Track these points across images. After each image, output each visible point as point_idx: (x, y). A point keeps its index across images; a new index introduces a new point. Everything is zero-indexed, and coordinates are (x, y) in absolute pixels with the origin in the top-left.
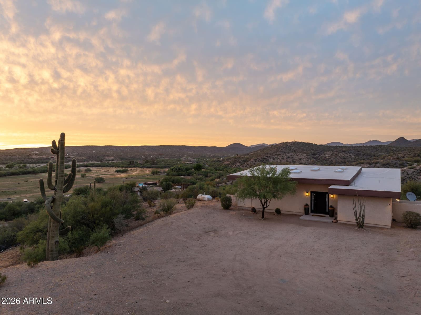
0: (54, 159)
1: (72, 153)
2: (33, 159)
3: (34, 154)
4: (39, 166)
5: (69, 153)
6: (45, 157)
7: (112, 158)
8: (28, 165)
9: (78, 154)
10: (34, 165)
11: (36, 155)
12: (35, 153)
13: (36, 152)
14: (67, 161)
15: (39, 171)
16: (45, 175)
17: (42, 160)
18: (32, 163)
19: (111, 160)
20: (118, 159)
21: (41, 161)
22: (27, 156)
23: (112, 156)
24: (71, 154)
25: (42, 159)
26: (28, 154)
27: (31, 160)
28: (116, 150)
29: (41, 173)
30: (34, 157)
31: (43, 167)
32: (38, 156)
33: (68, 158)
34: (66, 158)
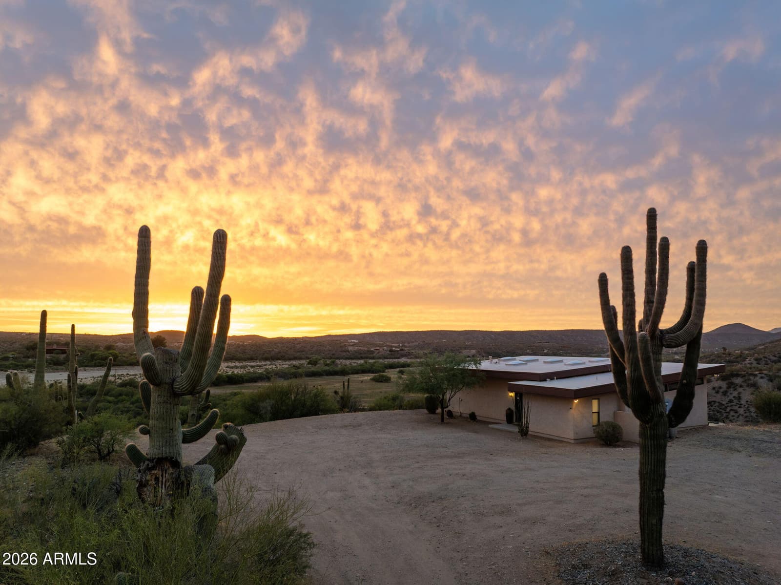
0: (378, 353)
1: (409, 343)
2: (348, 351)
3: (351, 344)
4: (354, 363)
5: (404, 343)
6: (366, 349)
7: (474, 352)
8: (338, 362)
9: (419, 344)
10: (348, 362)
11: (354, 345)
12: (353, 342)
13: (355, 341)
14: (399, 356)
15: (350, 372)
16: (358, 378)
17: (361, 354)
18: (346, 359)
19: (471, 356)
20: (484, 354)
21: (359, 356)
22: (341, 347)
23: (473, 348)
24: (406, 344)
25: (362, 352)
26: (342, 344)
27: (344, 354)
28: (482, 338)
29: (353, 373)
30: (350, 348)
31: (361, 365)
32: (356, 348)
33: (400, 352)
34: (398, 351)
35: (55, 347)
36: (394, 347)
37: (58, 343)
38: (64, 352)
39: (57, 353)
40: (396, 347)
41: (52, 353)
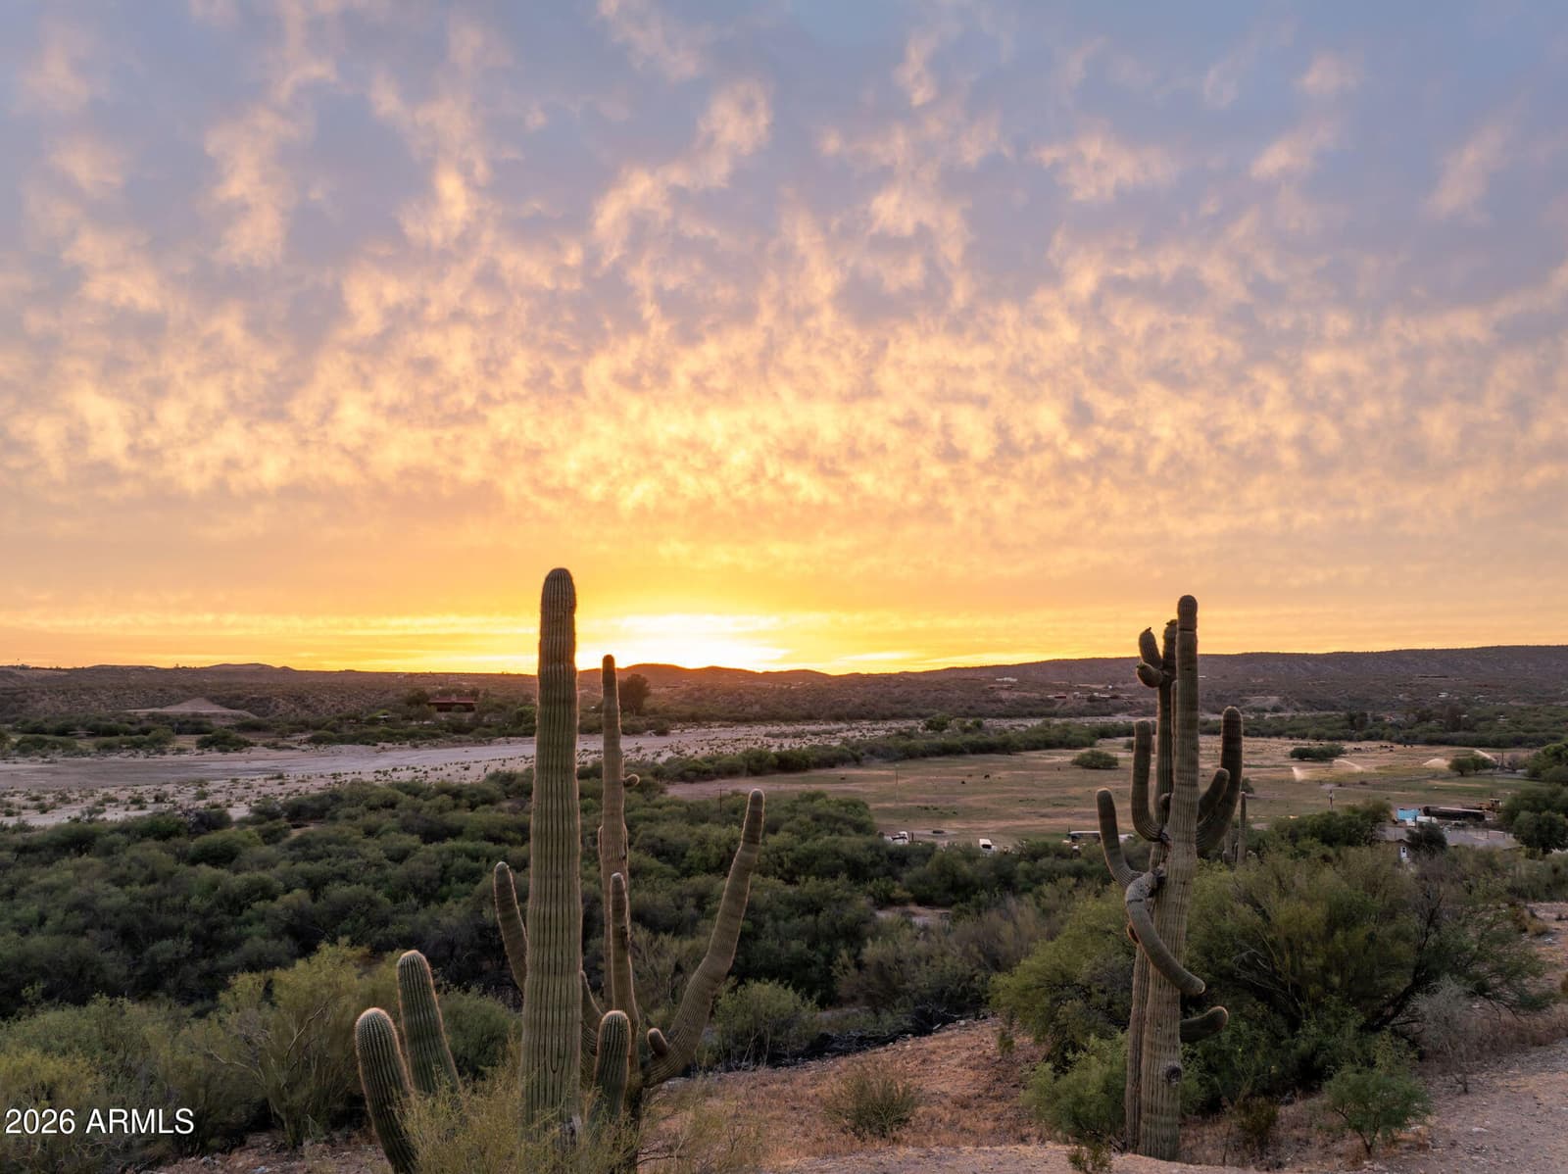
0: (1065, 704)
1: (1124, 683)
2: (1001, 701)
3: (1006, 686)
4: (1019, 726)
5: (1116, 682)
6: (1036, 695)
7: (1274, 699)
8: (987, 722)
10: (1005, 724)
11: (1011, 688)
12: (1008, 682)
13: (1011, 679)
14: (1110, 710)
15: (1021, 745)
16: (1040, 758)
17: (1028, 706)
18: (999, 716)
19: (1269, 709)
20: (1299, 705)
21: (1026, 710)
22: (983, 692)
23: (1271, 692)
24: (1120, 686)
25: (1029, 703)
26: (987, 687)
27: (994, 706)
28: (1286, 670)
29: (1027, 749)
30: (1004, 695)
31: (1038, 730)
32: (1016, 694)
33: (1111, 701)
34: (1106, 699)
35: (454, 699)
36: (1096, 690)
37: (459, 693)
38: (469, 708)
39: (460, 711)
40: (1099, 691)
41: (449, 710)
